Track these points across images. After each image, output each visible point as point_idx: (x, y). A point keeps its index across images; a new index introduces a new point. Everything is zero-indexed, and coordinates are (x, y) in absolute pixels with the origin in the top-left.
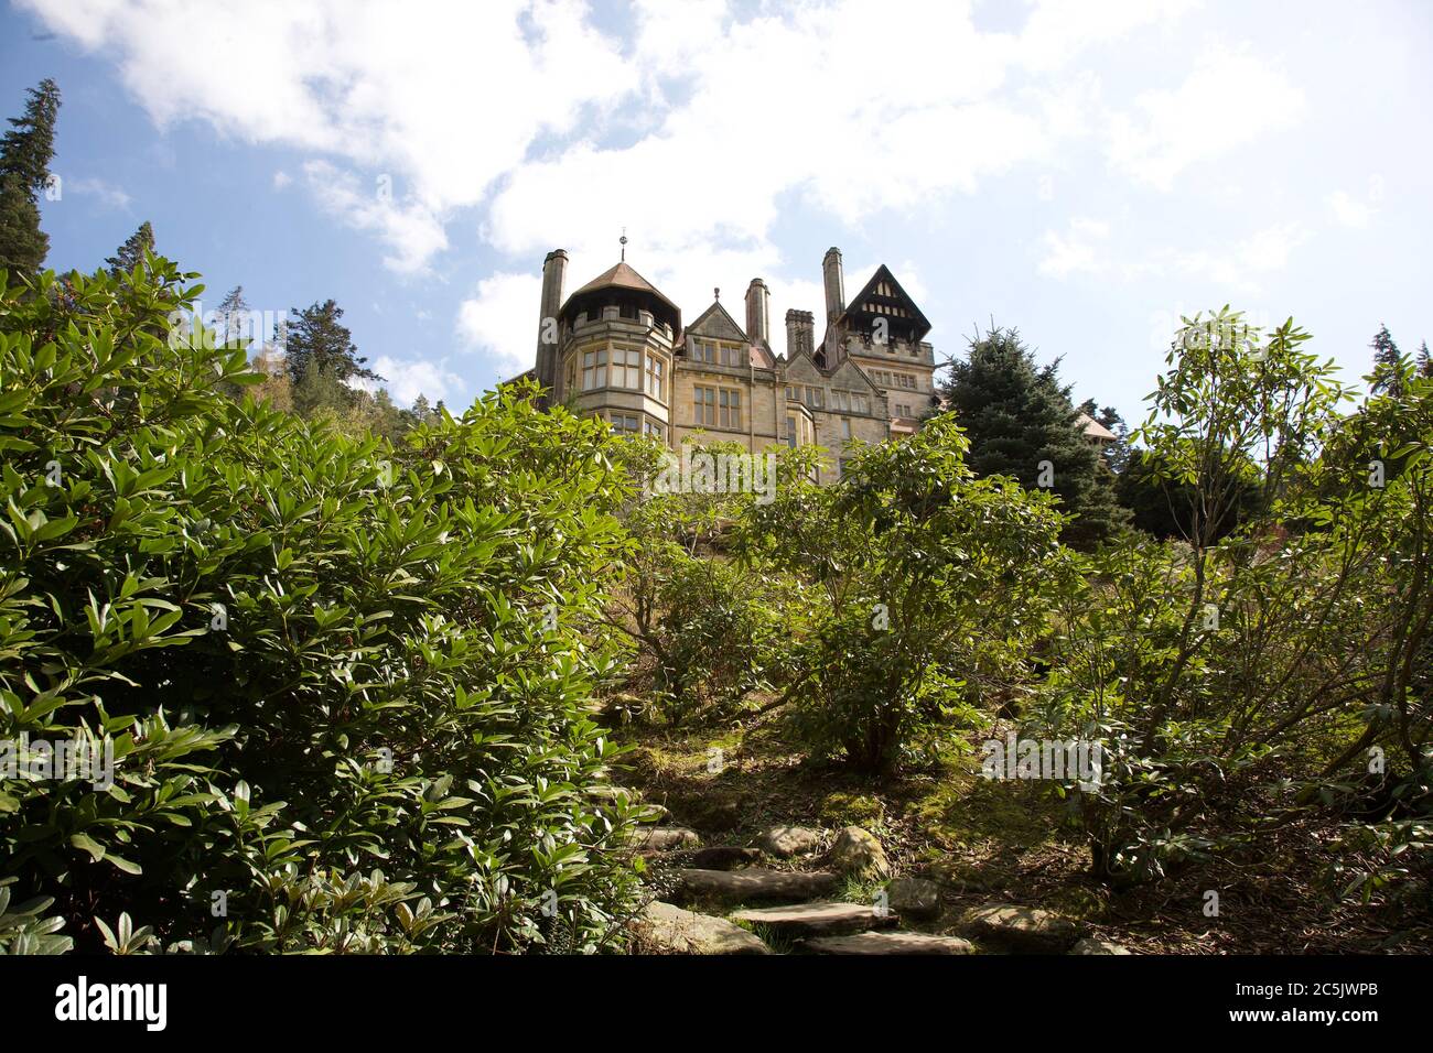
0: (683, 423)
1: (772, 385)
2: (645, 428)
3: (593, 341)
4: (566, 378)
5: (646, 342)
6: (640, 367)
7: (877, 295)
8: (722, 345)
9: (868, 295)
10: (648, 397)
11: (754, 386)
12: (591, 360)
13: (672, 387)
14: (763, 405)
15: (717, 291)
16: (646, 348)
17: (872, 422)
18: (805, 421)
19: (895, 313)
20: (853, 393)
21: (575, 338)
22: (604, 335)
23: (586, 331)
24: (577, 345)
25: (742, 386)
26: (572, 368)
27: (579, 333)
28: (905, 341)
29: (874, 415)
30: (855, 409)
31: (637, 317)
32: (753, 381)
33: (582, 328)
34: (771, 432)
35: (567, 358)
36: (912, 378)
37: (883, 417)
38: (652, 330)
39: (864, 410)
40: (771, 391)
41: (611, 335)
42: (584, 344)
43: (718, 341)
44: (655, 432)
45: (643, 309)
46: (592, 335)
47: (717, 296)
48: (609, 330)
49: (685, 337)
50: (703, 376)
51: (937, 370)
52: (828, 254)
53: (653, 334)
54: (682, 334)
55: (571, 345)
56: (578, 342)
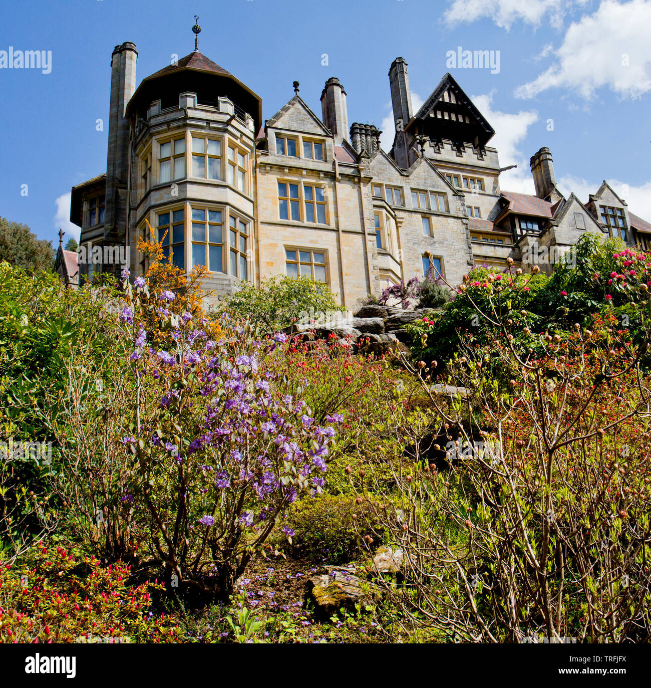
0: (268, 220)
1: (356, 180)
2: (229, 222)
3: (169, 129)
4: (140, 172)
5: (226, 131)
6: (221, 157)
7: (443, 103)
8: (305, 140)
9: (434, 103)
10: (231, 189)
11: (339, 181)
12: (167, 152)
13: (255, 182)
14: (349, 200)
15: (296, 84)
16: (227, 136)
17: (451, 220)
18: (388, 219)
19: (461, 120)
20: (431, 192)
21: (149, 128)
22: (180, 123)
23: (161, 119)
24: (152, 135)
25: (325, 183)
26: (146, 161)
27: (153, 122)
28: (472, 146)
29: (452, 213)
30: (434, 208)
31: (216, 104)
32: (338, 176)
33: (157, 116)
34: (359, 229)
35: (141, 151)
36: (480, 181)
37: (461, 216)
38: (233, 118)
39: (442, 209)
40: (357, 186)
41: (188, 122)
42: (159, 133)
43: (301, 135)
44: (240, 227)
45: (222, 95)
46: (168, 123)
47: (296, 90)
48: (186, 118)
49: (266, 131)
50: (286, 170)
51: (502, 173)
52: (394, 64)
53: (234, 122)
54: (263, 127)
55: (144, 136)
56: (153, 131)
